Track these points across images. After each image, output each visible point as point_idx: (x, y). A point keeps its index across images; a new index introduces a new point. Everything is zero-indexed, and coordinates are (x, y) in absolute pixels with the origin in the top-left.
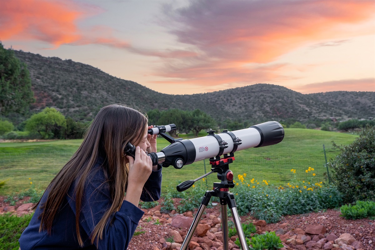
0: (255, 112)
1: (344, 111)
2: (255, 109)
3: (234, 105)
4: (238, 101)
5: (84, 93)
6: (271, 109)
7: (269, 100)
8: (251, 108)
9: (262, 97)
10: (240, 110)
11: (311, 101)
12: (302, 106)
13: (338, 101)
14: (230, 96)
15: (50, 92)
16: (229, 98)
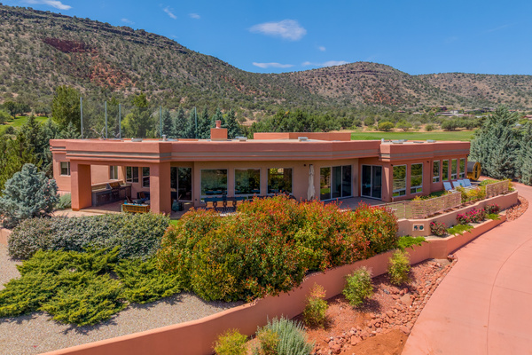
0: (355, 96)
1: (457, 98)
2: (354, 94)
3: (329, 88)
4: (334, 82)
5: (164, 72)
6: (373, 94)
7: (370, 82)
8: (349, 92)
9: (363, 79)
10: (336, 94)
11: (420, 85)
12: (409, 90)
13: (451, 85)
14: (325, 77)
15: (128, 71)
16: (324, 79)
